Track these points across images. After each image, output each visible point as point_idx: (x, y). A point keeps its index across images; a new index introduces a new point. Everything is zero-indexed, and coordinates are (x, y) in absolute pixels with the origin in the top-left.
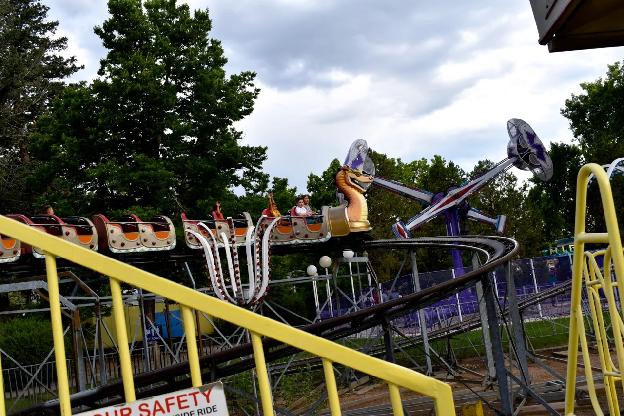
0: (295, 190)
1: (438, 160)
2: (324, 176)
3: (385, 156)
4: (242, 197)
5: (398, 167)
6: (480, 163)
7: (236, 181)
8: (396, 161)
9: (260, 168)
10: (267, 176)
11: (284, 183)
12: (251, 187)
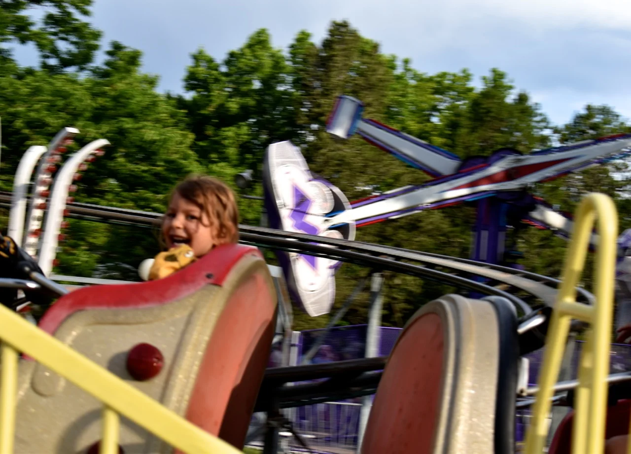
0: (152, 82)
1: (497, 83)
2: (228, 63)
3: (375, 47)
4: (30, 72)
5: (399, 78)
6: (589, 108)
7: (22, 32)
8: (399, 63)
9: (86, 13)
10: (97, 35)
11: (134, 59)
12: (55, 52)
